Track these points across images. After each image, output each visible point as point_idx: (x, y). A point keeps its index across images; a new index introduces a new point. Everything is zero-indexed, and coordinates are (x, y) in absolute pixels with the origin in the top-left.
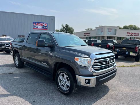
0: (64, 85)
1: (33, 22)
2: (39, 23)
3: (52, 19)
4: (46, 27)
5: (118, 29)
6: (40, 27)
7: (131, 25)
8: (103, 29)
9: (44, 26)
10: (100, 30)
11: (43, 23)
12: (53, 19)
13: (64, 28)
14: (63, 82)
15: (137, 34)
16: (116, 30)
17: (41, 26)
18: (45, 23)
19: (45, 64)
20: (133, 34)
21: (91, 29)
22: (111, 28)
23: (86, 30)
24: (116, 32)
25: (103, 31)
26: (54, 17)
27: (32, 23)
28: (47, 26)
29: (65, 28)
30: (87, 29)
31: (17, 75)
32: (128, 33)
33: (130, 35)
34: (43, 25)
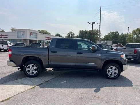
5: (38, 33)
10: (21, 33)
16: (37, 34)
22: (33, 32)
33: (48, 40)
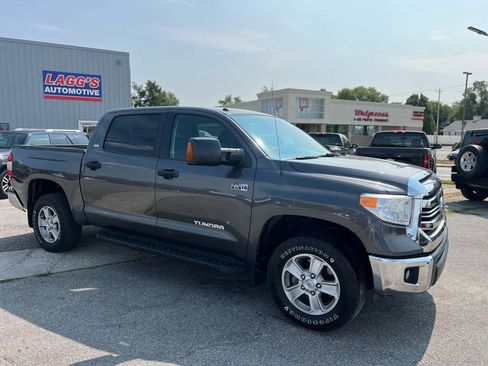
0: (310, 296)
1: (45, 73)
2: (66, 74)
3: (119, 63)
4: (97, 93)
5: (328, 100)
6: (73, 91)
7: (362, 88)
8: (281, 99)
9: (87, 86)
10: (273, 104)
11: (86, 76)
12: (121, 60)
13: (142, 94)
14: (306, 287)
15: (383, 115)
16: (322, 101)
17: (76, 88)
18: (92, 76)
19: (215, 226)
20: (372, 114)
21: (237, 100)
22: (308, 96)
23: (221, 102)
24: (322, 109)
25: (281, 107)
26: (127, 55)
27: (41, 74)
28: (99, 88)
29: (147, 93)
30: (223, 99)
31: (78, 277)
32: (358, 113)
33: (366, 120)
34: (85, 81)
